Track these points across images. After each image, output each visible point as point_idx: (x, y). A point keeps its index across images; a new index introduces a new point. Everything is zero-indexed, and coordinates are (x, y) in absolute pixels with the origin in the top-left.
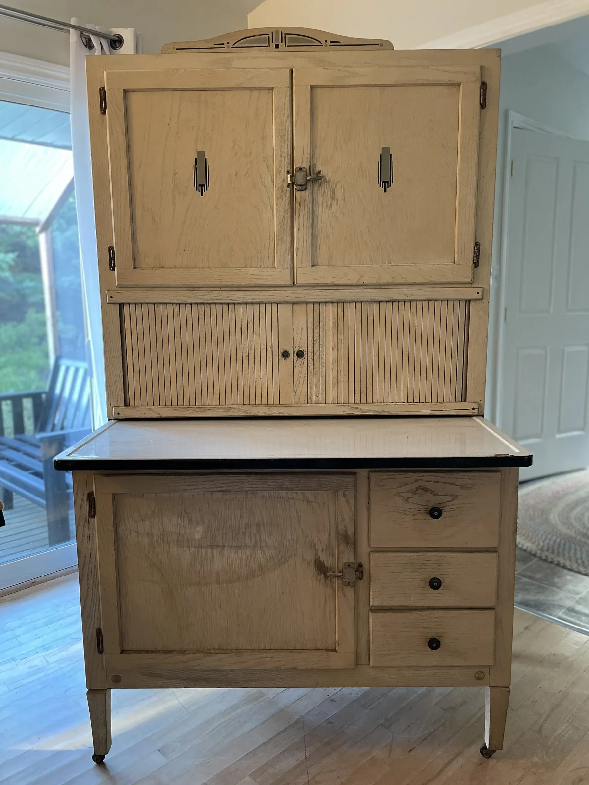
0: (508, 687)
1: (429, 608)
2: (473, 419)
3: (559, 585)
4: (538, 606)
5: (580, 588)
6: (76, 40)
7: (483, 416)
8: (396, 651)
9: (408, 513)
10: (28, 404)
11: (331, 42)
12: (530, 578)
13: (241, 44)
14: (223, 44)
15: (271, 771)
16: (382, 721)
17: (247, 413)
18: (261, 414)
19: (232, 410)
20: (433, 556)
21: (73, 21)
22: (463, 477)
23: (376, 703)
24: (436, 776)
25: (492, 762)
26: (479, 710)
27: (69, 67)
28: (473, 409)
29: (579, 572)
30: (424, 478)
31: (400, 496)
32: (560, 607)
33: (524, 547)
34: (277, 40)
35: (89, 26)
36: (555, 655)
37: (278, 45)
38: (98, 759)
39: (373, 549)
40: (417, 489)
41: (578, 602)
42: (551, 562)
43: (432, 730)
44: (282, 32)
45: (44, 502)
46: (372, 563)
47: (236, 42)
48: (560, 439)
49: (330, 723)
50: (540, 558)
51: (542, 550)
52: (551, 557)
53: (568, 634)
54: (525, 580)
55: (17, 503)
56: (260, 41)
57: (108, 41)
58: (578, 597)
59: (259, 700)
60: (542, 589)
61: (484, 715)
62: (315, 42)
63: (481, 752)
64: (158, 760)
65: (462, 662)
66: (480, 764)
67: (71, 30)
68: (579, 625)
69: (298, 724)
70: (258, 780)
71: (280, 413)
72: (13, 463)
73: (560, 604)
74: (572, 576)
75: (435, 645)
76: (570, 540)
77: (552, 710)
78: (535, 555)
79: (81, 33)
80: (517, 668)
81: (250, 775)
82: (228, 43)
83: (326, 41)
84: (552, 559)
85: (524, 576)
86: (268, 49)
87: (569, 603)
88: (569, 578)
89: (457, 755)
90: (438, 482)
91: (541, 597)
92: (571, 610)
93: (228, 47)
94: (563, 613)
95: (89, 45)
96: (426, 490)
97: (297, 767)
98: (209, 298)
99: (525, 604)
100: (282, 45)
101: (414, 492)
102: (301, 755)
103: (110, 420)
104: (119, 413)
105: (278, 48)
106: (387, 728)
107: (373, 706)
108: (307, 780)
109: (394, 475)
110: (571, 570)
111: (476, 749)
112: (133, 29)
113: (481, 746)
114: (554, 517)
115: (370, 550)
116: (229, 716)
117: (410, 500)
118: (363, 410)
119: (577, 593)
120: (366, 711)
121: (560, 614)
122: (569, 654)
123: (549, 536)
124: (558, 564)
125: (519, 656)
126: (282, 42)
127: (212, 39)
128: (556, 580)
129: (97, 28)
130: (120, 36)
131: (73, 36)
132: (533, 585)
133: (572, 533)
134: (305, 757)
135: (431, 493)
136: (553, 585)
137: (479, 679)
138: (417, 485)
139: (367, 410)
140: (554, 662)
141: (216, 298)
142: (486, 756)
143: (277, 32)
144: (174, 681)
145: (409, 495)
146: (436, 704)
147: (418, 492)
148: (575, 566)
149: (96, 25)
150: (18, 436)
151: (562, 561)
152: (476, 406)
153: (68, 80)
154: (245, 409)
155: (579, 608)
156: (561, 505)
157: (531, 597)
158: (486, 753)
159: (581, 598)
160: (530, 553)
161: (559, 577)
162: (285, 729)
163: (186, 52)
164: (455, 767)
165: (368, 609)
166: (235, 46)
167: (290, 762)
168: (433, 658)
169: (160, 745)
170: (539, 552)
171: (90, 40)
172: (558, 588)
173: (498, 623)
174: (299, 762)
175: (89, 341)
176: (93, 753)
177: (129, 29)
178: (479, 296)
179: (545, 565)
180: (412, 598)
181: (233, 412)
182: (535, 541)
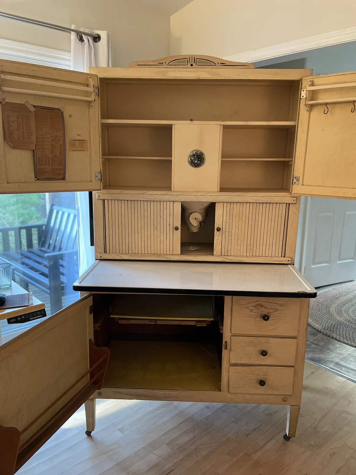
0: (299, 406)
1: (260, 365)
2: (289, 267)
3: (332, 349)
4: (319, 361)
5: (343, 352)
6: (74, 38)
7: (294, 264)
8: (242, 386)
9: (252, 317)
10: (35, 232)
11: (221, 64)
12: (316, 345)
13: (172, 63)
14: (163, 63)
15: (176, 442)
16: (233, 420)
17: (169, 259)
18: (175, 260)
19: (160, 257)
20: (263, 339)
21: (73, 27)
22: (281, 300)
23: (231, 410)
24: (260, 449)
25: (289, 443)
26: (284, 416)
27: (71, 52)
28: (289, 261)
29: (344, 343)
30: (261, 300)
31: (248, 308)
32: (332, 362)
33: (315, 327)
34: (192, 62)
35: (82, 30)
36: (326, 388)
37: (192, 64)
38: (88, 433)
39: (233, 335)
40: (257, 305)
41: (342, 360)
42: (329, 336)
43: (259, 425)
44: (194, 58)
45: (49, 291)
46: (232, 341)
47: (169, 63)
48: (340, 263)
49: (207, 419)
50: (323, 333)
51: (324, 329)
52: (329, 333)
53: (335, 377)
54: (314, 346)
55: (30, 289)
56: (182, 62)
57: (92, 38)
58: (342, 357)
59: (170, 406)
60: (322, 351)
61: (286, 419)
62: (212, 64)
63: (284, 438)
64: (119, 435)
65: (275, 392)
66: (283, 444)
67: (72, 32)
68: (341, 372)
69: (190, 419)
70: (170, 446)
71: (186, 259)
72: (29, 267)
73: (332, 360)
74: (340, 344)
75: (262, 384)
76: (340, 324)
77: (323, 418)
78: (320, 332)
79: (77, 33)
80: (305, 394)
81: (166, 444)
82: (165, 63)
83: (218, 63)
84: (330, 334)
85: (313, 344)
86: (187, 66)
87: (337, 360)
88: (338, 345)
89: (272, 439)
90: (268, 302)
91: (322, 356)
92: (337, 364)
93: (165, 65)
94: (333, 366)
95: (81, 40)
96: (262, 306)
97: (189, 441)
98: (150, 198)
99: (312, 359)
100: (194, 65)
101: (255, 306)
102: (191, 435)
103: (96, 260)
104: (101, 257)
105: (192, 66)
106: (236, 423)
107: (229, 411)
108: (195, 448)
109: (246, 298)
110: (339, 341)
111: (281, 436)
112: (107, 31)
113: (284, 434)
114: (332, 310)
115: (231, 335)
116: (154, 414)
117: (253, 311)
118: (230, 260)
119: (342, 355)
120: (225, 414)
121: (331, 366)
122: (334, 388)
123: (329, 321)
124: (333, 338)
125: (306, 388)
126: (194, 63)
127: (157, 60)
128: (331, 346)
129: (87, 31)
130: (99, 34)
131: (73, 35)
132: (318, 348)
133: (341, 319)
134: (193, 436)
135: (264, 307)
136: (329, 349)
137: (284, 401)
138: (257, 303)
139: (232, 260)
140: (326, 392)
141: (154, 198)
142: (287, 440)
143: (192, 57)
144: (128, 396)
145: (252, 308)
146: (262, 412)
147: (257, 307)
148: (342, 339)
149: (85, 29)
150: (29, 250)
151: (335, 336)
152: (290, 259)
153: (70, 60)
154: (168, 257)
155: (342, 363)
156: (338, 302)
157: (316, 356)
158: (287, 438)
159: (344, 357)
160: (318, 330)
161: (333, 345)
162: (183, 421)
163: (143, 67)
164: (270, 444)
165: (229, 364)
166: (169, 64)
167: (186, 438)
168: (262, 390)
169: (120, 427)
170: (323, 330)
171: (82, 36)
172: (331, 351)
173: (295, 373)
174: (190, 438)
175: (78, 207)
176: (86, 430)
177: (104, 31)
178: (295, 202)
179: (326, 338)
180: (252, 360)
181: (161, 258)
182: (321, 324)
